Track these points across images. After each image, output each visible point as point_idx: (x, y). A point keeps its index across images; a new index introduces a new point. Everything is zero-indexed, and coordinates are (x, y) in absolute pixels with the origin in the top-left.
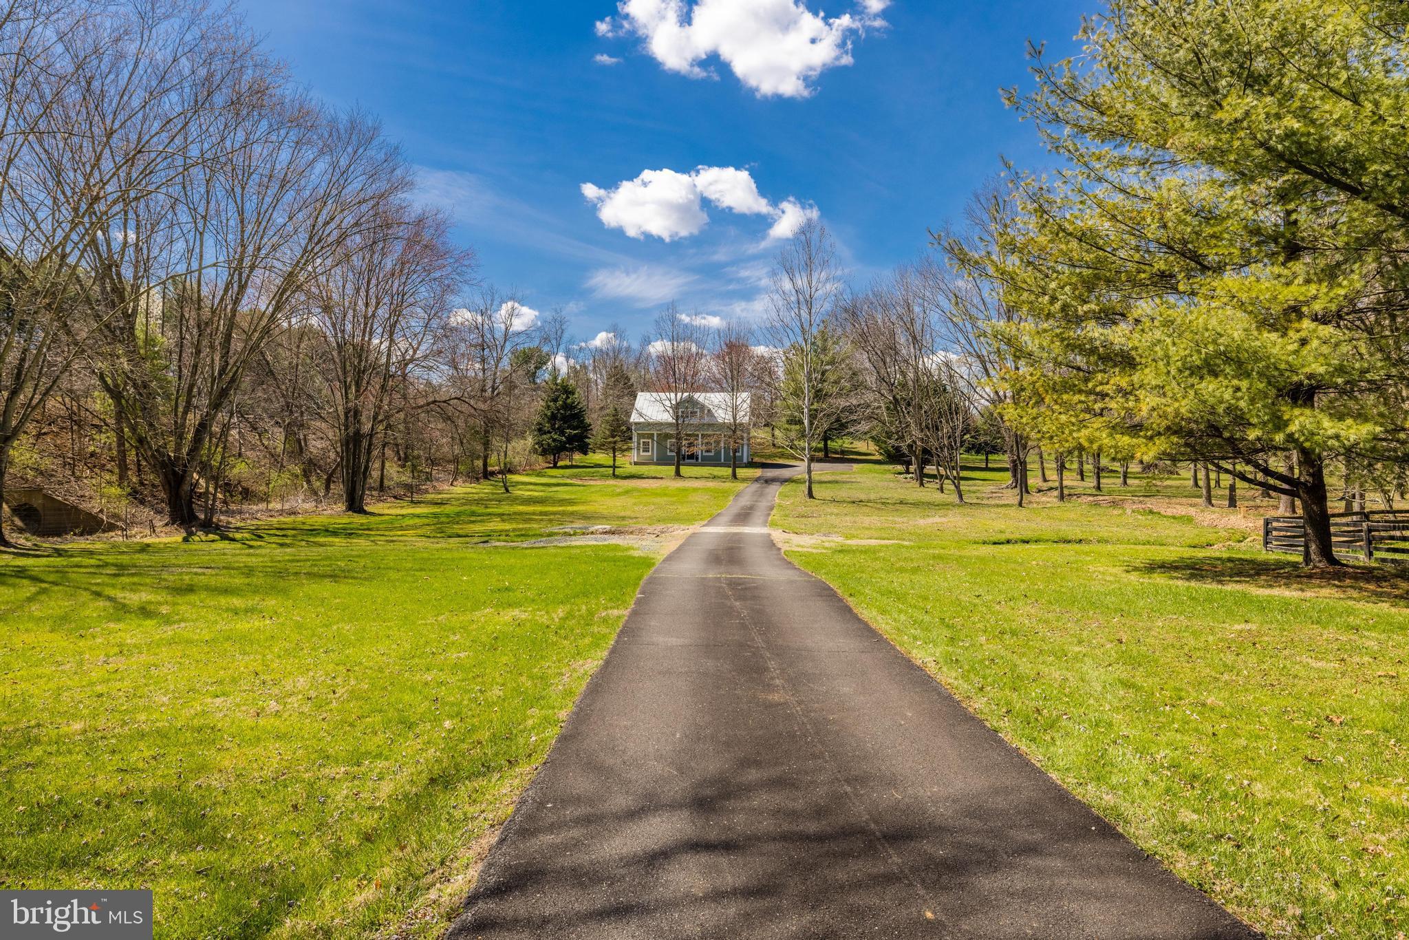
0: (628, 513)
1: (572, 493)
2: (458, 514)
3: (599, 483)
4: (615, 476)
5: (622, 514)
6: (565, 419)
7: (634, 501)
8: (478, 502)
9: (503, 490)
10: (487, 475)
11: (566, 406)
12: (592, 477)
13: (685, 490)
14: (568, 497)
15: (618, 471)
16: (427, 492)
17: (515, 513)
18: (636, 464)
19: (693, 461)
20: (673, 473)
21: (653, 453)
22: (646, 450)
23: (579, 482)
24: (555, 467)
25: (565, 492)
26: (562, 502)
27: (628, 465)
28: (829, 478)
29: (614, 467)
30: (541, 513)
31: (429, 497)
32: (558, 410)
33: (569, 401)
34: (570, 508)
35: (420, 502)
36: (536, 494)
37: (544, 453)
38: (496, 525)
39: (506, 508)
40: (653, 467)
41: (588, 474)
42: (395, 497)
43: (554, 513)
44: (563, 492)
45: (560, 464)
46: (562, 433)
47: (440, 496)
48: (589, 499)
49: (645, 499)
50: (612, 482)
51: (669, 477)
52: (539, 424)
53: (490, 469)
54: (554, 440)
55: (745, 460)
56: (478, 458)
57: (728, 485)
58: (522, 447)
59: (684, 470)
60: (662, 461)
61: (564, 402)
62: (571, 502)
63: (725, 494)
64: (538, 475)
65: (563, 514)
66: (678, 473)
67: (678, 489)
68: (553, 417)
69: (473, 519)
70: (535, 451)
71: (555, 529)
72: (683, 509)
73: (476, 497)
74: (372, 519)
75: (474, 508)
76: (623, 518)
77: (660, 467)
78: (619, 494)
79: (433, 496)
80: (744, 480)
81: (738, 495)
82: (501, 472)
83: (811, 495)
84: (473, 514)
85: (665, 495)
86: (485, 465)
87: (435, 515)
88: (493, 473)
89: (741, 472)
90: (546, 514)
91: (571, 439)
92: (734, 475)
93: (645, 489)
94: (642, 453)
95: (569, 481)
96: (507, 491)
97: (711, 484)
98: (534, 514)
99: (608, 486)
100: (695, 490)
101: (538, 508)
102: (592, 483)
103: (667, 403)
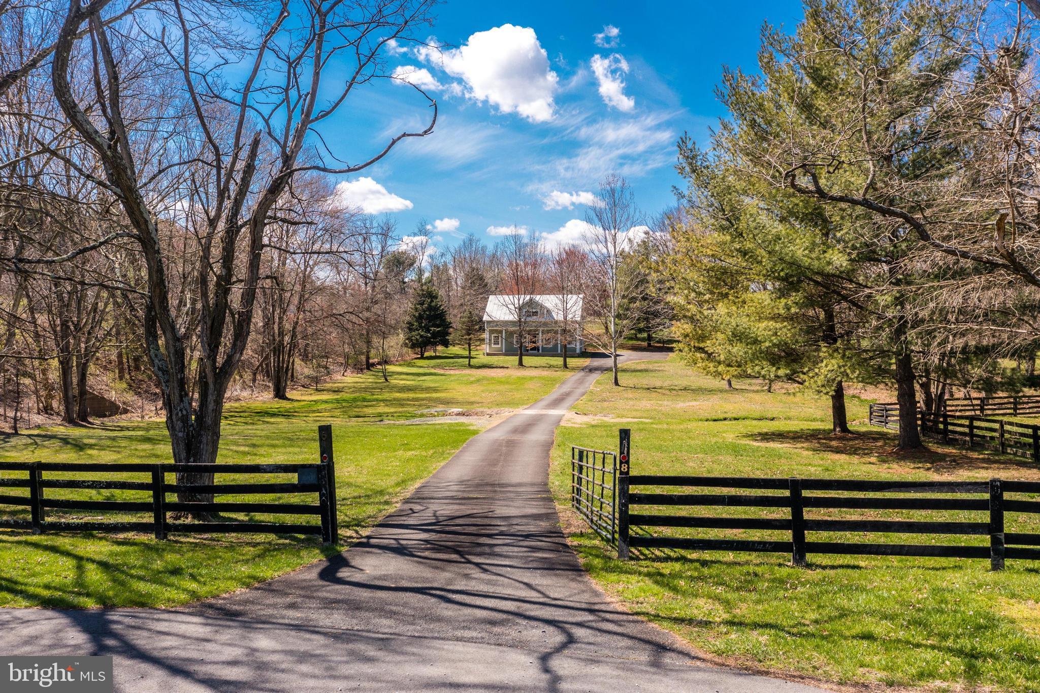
0: (477, 399)
1: (436, 382)
2: (355, 400)
3: (457, 372)
4: (470, 366)
5: (472, 399)
6: (430, 318)
7: (482, 388)
8: (366, 389)
9: (383, 380)
10: (369, 366)
11: (430, 308)
12: (453, 367)
13: (524, 378)
14: (432, 385)
15: (473, 362)
16: (325, 382)
17: (394, 399)
18: (488, 354)
19: (535, 352)
20: (517, 363)
21: (501, 345)
22: (496, 343)
23: (442, 372)
24: (422, 358)
25: (431, 381)
26: (428, 389)
27: (481, 356)
28: (643, 367)
29: (470, 357)
30: (414, 399)
31: (328, 386)
32: (424, 311)
33: (433, 304)
34: (435, 395)
35: (323, 390)
36: (408, 383)
37: (413, 346)
38: (382, 409)
39: (386, 396)
40: (502, 358)
41: (448, 365)
42: (303, 386)
43: (423, 399)
44: (428, 381)
45: (426, 354)
46: (428, 331)
47: (336, 385)
48: (450, 387)
49: (491, 387)
50: (468, 371)
51: (513, 367)
52: (409, 323)
53: (371, 361)
54: (421, 336)
55: (578, 351)
56: (363, 354)
57: (559, 374)
58: (395, 343)
59: (527, 360)
60: (509, 352)
61: (429, 305)
62: (435, 390)
63: (554, 381)
64: (409, 365)
65: (430, 399)
66: (521, 363)
67: (519, 378)
68: (420, 318)
69: (365, 404)
70: (406, 345)
71: (425, 411)
72: (518, 395)
73: (363, 385)
74: (296, 404)
75: (363, 395)
76: (472, 403)
77: (507, 358)
78: (472, 383)
79: (331, 385)
80: (573, 369)
81: (563, 383)
82: (379, 363)
83: (616, 383)
84: (364, 400)
85: (508, 383)
86: (368, 358)
87: (337, 401)
88: (373, 365)
89: (572, 362)
90: (417, 399)
91: (434, 335)
92: (565, 365)
93: (493, 378)
94: (493, 346)
95: (433, 371)
96: (386, 380)
97: (545, 373)
98: (408, 400)
99: (465, 375)
100: (532, 378)
101: (411, 395)
102: (452, 372)
103: (512, 307)
